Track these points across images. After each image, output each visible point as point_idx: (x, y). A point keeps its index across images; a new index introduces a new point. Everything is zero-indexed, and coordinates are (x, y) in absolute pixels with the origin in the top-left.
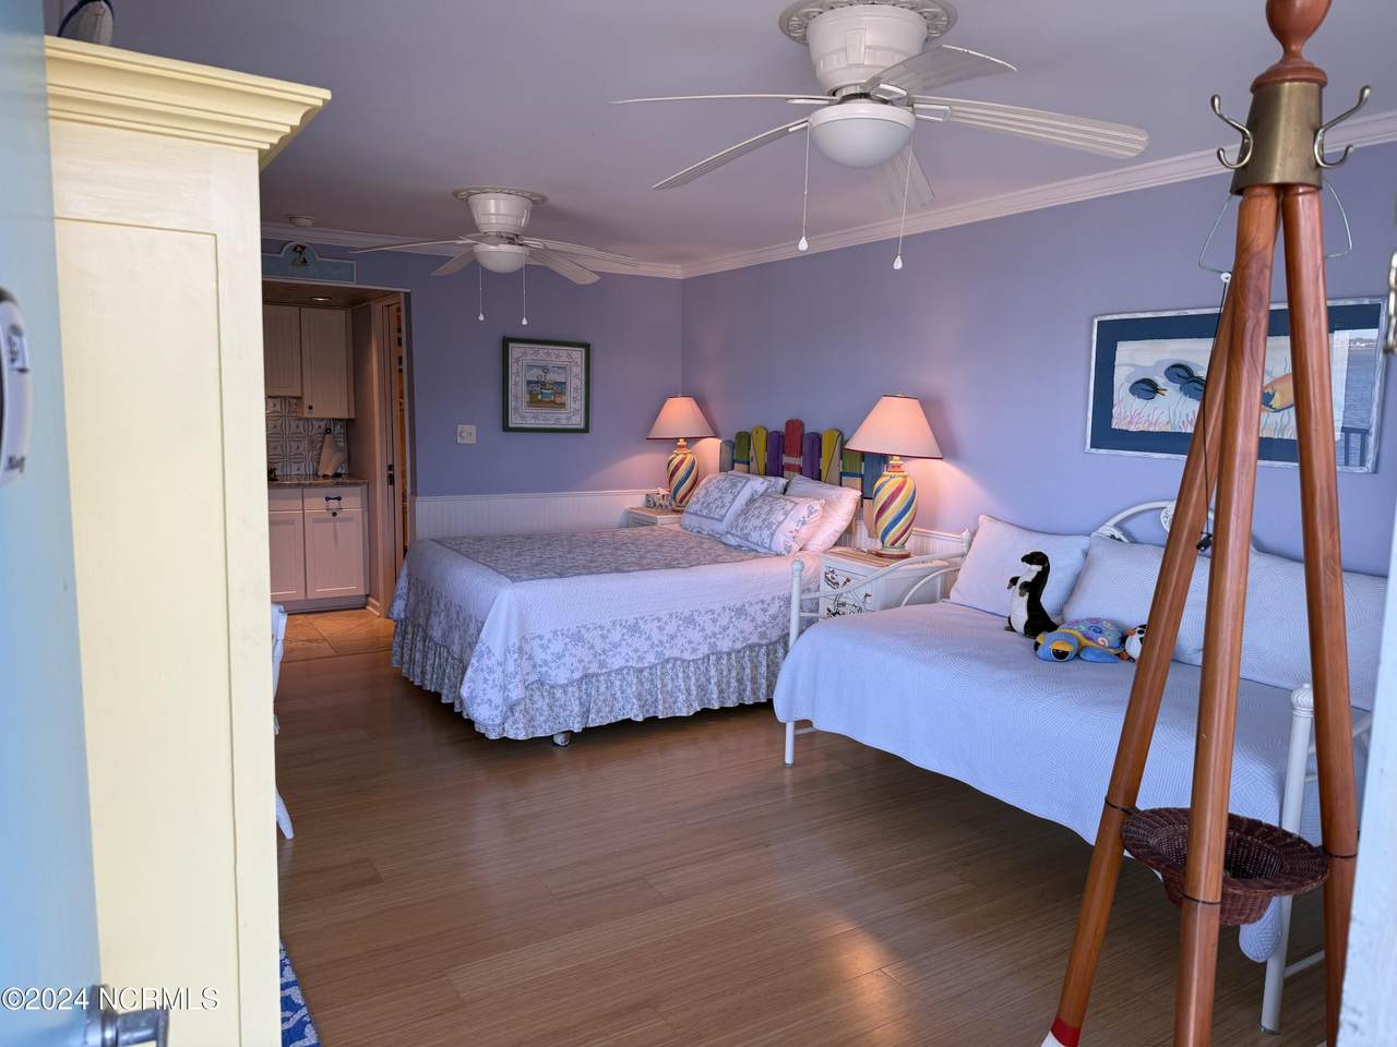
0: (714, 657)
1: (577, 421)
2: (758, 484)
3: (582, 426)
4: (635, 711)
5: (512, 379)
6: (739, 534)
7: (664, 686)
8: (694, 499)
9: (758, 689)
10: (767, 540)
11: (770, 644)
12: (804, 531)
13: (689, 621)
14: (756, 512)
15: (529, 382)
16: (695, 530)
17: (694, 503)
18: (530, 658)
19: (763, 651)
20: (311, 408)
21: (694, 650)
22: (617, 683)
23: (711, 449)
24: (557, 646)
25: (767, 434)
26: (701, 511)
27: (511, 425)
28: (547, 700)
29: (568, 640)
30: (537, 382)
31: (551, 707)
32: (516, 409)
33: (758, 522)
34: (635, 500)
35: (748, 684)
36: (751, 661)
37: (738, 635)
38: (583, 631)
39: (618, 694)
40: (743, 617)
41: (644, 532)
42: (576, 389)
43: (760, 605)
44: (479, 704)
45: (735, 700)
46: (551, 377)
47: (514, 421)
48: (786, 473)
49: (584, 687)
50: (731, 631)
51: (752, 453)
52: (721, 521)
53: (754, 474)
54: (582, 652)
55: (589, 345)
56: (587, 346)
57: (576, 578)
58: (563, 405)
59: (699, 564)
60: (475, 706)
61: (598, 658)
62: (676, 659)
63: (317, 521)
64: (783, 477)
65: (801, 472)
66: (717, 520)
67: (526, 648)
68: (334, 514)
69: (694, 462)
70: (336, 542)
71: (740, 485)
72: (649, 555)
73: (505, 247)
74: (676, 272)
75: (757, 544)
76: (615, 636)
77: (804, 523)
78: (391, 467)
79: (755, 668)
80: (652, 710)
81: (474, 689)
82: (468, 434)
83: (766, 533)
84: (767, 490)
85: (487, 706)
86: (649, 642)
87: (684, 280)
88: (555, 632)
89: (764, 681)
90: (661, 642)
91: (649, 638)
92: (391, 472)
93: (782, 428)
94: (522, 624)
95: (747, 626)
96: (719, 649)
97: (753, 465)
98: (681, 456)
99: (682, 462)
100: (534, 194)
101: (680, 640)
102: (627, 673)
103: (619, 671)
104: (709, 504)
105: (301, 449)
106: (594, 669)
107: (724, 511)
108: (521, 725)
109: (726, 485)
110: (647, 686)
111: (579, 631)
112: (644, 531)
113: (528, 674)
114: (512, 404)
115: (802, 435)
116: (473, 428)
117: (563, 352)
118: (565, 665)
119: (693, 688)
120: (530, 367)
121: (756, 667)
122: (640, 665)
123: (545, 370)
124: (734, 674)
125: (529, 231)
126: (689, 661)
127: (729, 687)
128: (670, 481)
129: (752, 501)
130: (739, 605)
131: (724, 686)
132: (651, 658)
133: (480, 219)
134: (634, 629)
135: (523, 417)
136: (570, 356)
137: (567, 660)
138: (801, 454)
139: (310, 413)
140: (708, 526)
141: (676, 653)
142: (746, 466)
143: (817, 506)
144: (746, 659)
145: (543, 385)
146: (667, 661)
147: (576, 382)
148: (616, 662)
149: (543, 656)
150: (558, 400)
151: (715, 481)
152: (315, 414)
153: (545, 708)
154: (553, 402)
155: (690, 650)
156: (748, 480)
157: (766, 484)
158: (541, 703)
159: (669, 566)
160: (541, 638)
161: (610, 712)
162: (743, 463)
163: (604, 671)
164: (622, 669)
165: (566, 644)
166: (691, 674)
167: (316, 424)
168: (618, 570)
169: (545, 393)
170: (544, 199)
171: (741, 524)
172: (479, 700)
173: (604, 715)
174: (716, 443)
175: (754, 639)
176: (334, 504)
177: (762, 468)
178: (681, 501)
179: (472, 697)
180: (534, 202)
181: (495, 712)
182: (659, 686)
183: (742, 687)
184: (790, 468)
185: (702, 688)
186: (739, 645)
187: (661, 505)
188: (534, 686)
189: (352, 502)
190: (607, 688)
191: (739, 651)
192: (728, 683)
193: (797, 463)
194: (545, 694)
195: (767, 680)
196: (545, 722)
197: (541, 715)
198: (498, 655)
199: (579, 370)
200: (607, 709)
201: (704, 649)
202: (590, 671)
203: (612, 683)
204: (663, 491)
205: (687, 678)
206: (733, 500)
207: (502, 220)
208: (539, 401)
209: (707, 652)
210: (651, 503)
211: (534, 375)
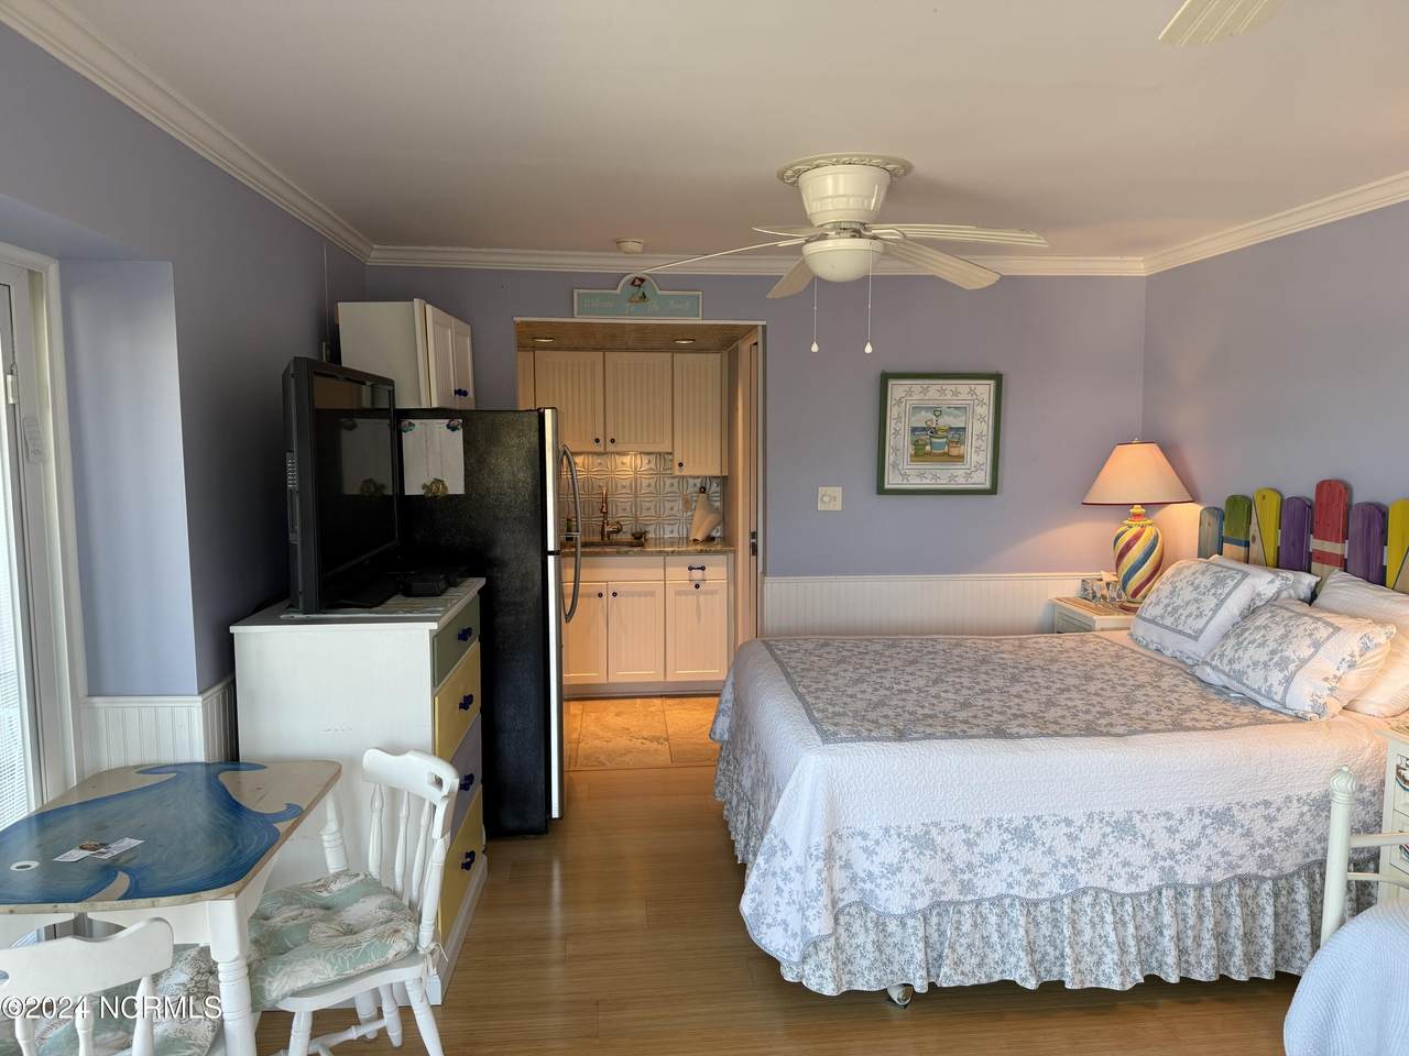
0: (1171, 893)
1: (982, 479)
2: (1265, 583)
3: (988, 485)
4: (1021, 971)
5: (891, 425)
6: (1227, 669)
7: (1077, 932)
8: (1151, 598)
9: (1258, 954)
10: (1278, 690)
11: (1280, 877)
12: (1353, 679)
13: (1125, 828)
14: (1258, 636)
15: (914, 430)
16: (1153, 647)
17: (1151, 606)
18: (847, 865)
19: (1267, 887)
20: (681, 465)
21: (1133, 878)
22: (993, 919)
23: (1185, 521)
24: (889, 853)
25: (1282, 500)
26: (1162, 617)
27: (887, 486)
28: (873, 936)
29: (907, 845)
30: (924, 429)
31: (879, 948)
32: (895, 466)
33: (1261, 655)
34: (1065, 586)
35: (1238, 944)
36: (1244, 904)
37: (1217, 858)
38: (934, 831)
39: (995, 938)
40: (1227, 828)
41: (1069, 644)
42: (980, 436)
43: (1261, 810)
44: (769, 926)
45: (1211, 972)
46: (947, 421)
47: (892, 480)
48: (1315, 566)
49: (934, 920)
50: (1204, 851)
51: (1254, 528)
52: (1196, 638)
53: (1257, 563)
54: (930, 865)
55: (1001, 375)
56: (998, 378)
57: (926, 743)
58: (961, 458)
59: (1145, 730)
60: (764, 929)
61: (960, 876)
62: (1098, 891)
63: (678, 593)
64: (1309, 572)
65: (1344, 565)
66: (1189, 636)
67: (840, 849)
68: (697, 586)
69: (1156, 538)
70: (699, 619)
71: (1231, 584)
72: (1062, 699)
73: (847, 243)
74: (1137, 266)
75: (1259, 693)
76: (990, 844)
77: (1352, 666)
78: (754, 535)
79: (1251, 916)
80: (1056, 970)
81: (761, 904)
82: (831, 499)
83: (1276, 677)
84: (1279, 593)
85: (781, 929)
86: (1050, 859)
87: (1147, 277)
88: (887, 830)
89: (1269, 942)
90: (1072, 860)
91: (1050, 851)
92: (754, 541)
93: (1310, 493)
94: (833, 811)
95: (1237, 845)
96: (1180, 877)
97: (1255, 548)
98: (1135, 530)
99: (1137, 537)
100: (889, 161)
101: (1105, 859)
102: (1011, 905)
103: (997, 901)
104: (1175, 610)
105: (676, 509)
106: (952, 893)
107: (1200, 623)
108: (827, 974)
109: (1206, 580)
110: (1046, 929)
111: (927, 833)
112: (1069, 640)
113: (843, 890)
114: (890, 458)
115: (1349, 507)
116: (837, 492)
117: (963, 387)
118: (901, 884)
119: (1131, 942)
120: (917, 409)
121: (1253, 915)
122: (1033, 895)
123: (937, 412)
124: (1209, 923)
125: (881, 217)
126: (1123, 896)
127: (1199, 945)
128: (1117, 566)
129: (1251, 612)
130: (1220, 805)
131: (1189, 942)
132: (1052, 885)
133: (812, 206)
134: (1023, 835)
135: (905, 476)
136: (972, 392)
137: (905, 876)
138: (1345, 537)
139: (681, 471)
140: (1173, 644)
141: (1102, 882)
142: (1242, 549)
143: (1380, 636)
144: (1233, 899)
145: (934, 432)
146: (1084, 892)
147: (979, 428)
148: (991, 887)
149: (867, 865)
150: (954, 452)
151: (1187, 572)
152: (686, 471)
153: (869, 947)
154: (947, 454)
155: (1125, 877)
156: (1245, 575)
157: (1278, 583)
158: (865, 939)
159: (1090, 731)
160: (865, 836)
161: (980, 965)
162: (1238, 543)
163: (970, 897)
164: (1001, 897)
165: (904, 852)
166: (1127, 918)
167: (691, 481)
168: (1000, 733)
169: (935, 443)
170: (907, 168)
171: (1229, 653)
172: (769, 920)
173: (967, 968)
174: (1192, 512)
175: (1249, 867)
176: (697, 574)
177: (1271, 555)
178: (1135, 594)
179: (757, 916)
180: (892, 173)
181: (792, 943)
182: (1067, 933)
183: (1225, 948)
184: (1324, 558)
185: (1147, 942)
186: (1218, 876)
187: (1104, 597)
188: (853, 910)
189: (716, 571)
190: (975, 925)
191: (1220, 885)
192: (1198, 939)
193: (1339, 552)
194: (870, 925)
195: (1275, 942)
196: (870, 969)
197: (863, 956)
198: (797, 857)
199: (986, 411)
200: (975, 961)
201: (1151, 878)
202: (943, 898)
203: (984, 919)
204: (1108, 577)
205: (1120, 923)
206: (1218, 607)
207: (841, 203)
208: (929, 454)
209: (1157, 883)
210: (1088, 595)
211: (921, 420)
